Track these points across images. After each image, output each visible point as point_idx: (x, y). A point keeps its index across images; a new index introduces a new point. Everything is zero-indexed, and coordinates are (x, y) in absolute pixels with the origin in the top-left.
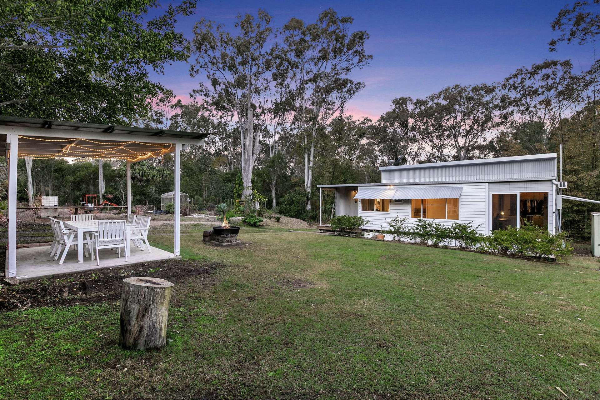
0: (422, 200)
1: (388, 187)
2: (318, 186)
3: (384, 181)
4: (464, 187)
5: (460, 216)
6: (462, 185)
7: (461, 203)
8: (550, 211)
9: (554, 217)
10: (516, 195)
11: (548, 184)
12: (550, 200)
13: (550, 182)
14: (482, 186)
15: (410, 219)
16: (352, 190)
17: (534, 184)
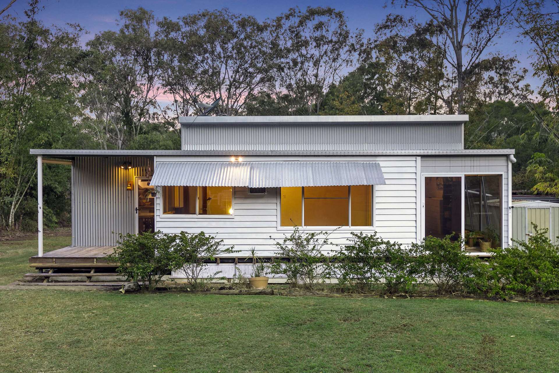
0: (303, 188)
1: (233, 159)
2: (32, 151)
3: (186, 147)
4: (382, 164)
5: (376, 218)
6: (378, 159)
7: (376, 194)
8: (504, 206)
9: (510, 215)
10: (459, 179)
11: (502, 162)
12: (504, 187)
13: (505, 158)
14: (410, 163)
15: (280, 228)
16: (118, 165)
17: (483, 162)
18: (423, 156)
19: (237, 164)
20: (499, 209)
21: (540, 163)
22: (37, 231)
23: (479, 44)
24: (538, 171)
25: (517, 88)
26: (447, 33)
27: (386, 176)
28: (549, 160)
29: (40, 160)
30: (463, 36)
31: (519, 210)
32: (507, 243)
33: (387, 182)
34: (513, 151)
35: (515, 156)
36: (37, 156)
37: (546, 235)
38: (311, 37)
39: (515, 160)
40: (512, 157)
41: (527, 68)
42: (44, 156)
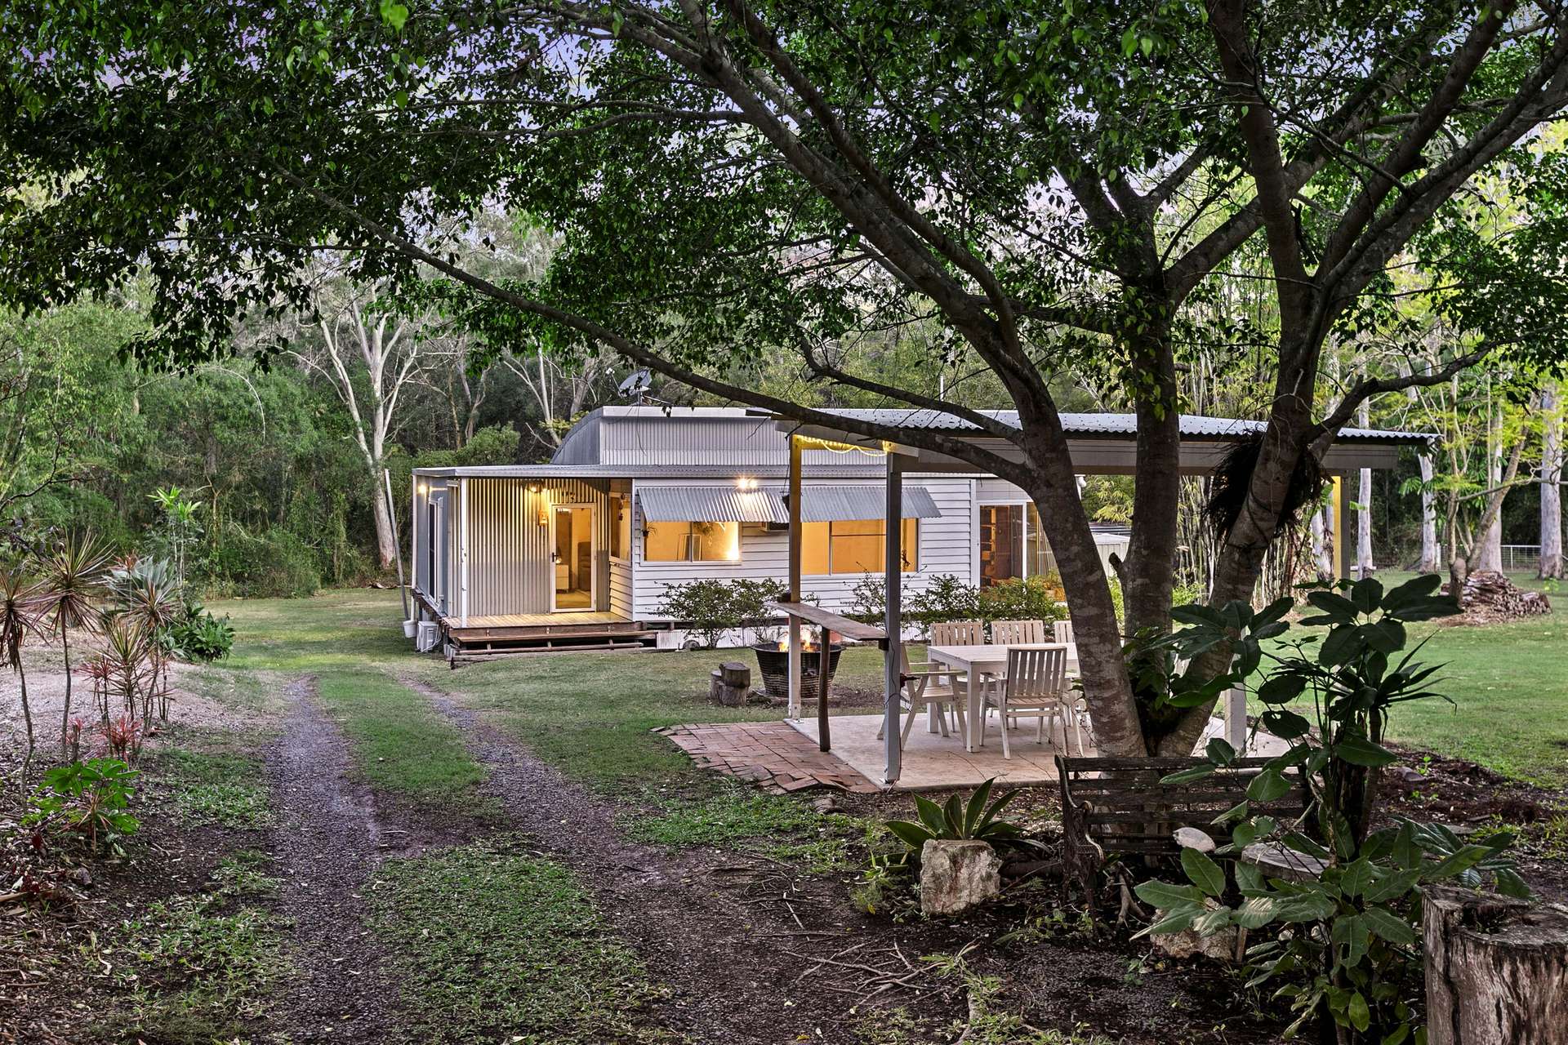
1: (742, 483)
6: (924, 482)
10: (1021, 508)
14: (964, 486)
16: (526, 486)
18: (978, 479)
19: (749, 491)
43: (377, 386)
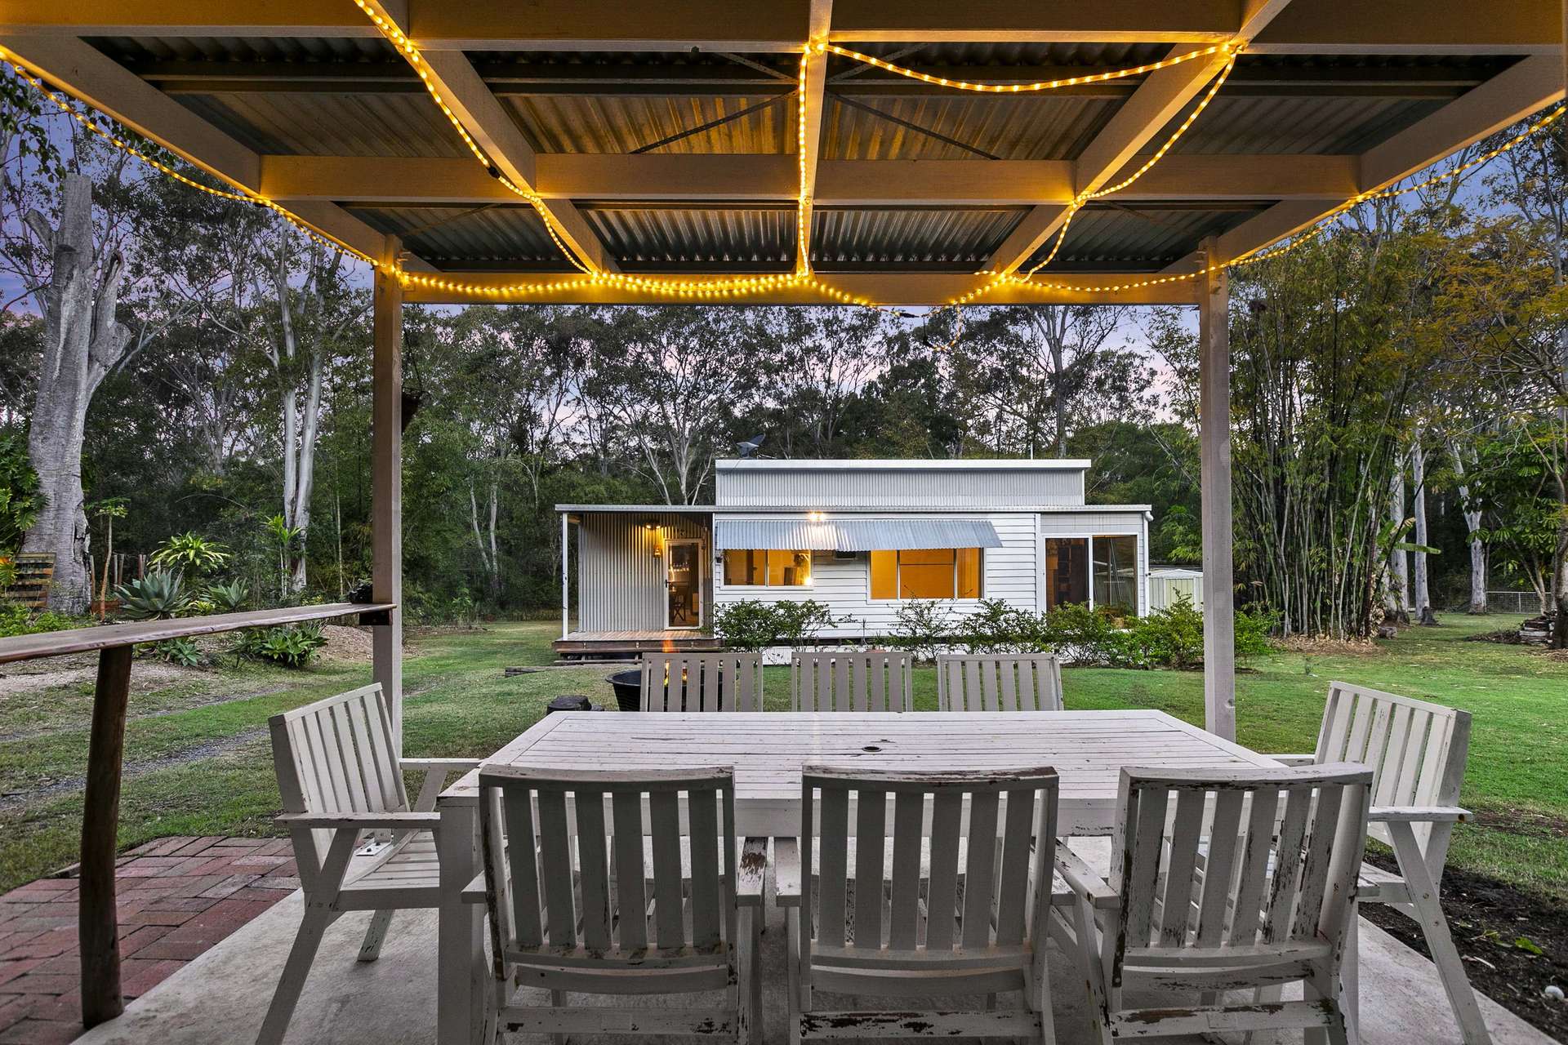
0: (897, 551)
1: (813, 517)
2: (558, 507)
3: (724, 501)
4: (994, 522)
5: (986, 588)
6: (990, 516)
7: (987, 559)
8: (1140, 572)
9: (1147, 583)
10: (1086, 540)
11: (1137, 519)
12: (1139, 550)
13: (1139, 516)
14: (1028, 520)
15: (870, 601)
16: (643, 524)
17: (1114, 519)
18: (1042, 513)
19: (819, 524)
20: (1132, 581)
21: (1180, 521)
22: (562, 607)
23: (1086, 340)
24: (1178, 532)
25: (1141, 399)
26: (1039, 323)
27: (1001, 537)
28: (1192, 516)
29: (565, 518)
30: (1063, 331)
31: (1155, 581)
32: (1144, 610)
33: (1004, 544)
34: (1148, 508)
35: (1151, 513)
36: (561, 513)
37: (1190, 601)
38: (818, 320)
39: (1152, 518)
40: (1148, 515)
41: (1155, 369)
42: (571, 514)
43: (683, 487)
